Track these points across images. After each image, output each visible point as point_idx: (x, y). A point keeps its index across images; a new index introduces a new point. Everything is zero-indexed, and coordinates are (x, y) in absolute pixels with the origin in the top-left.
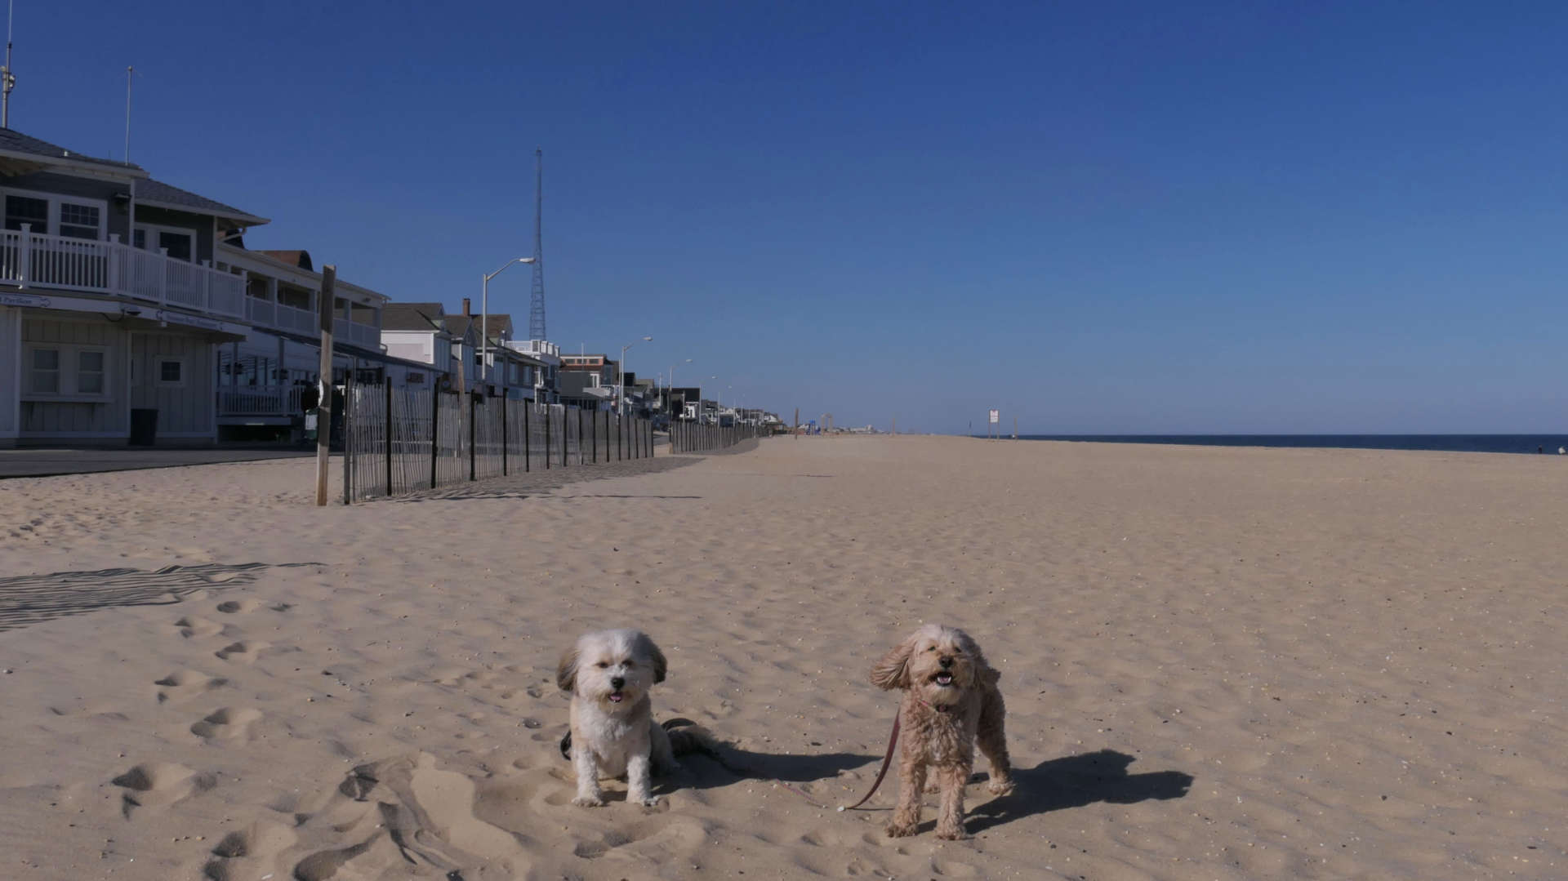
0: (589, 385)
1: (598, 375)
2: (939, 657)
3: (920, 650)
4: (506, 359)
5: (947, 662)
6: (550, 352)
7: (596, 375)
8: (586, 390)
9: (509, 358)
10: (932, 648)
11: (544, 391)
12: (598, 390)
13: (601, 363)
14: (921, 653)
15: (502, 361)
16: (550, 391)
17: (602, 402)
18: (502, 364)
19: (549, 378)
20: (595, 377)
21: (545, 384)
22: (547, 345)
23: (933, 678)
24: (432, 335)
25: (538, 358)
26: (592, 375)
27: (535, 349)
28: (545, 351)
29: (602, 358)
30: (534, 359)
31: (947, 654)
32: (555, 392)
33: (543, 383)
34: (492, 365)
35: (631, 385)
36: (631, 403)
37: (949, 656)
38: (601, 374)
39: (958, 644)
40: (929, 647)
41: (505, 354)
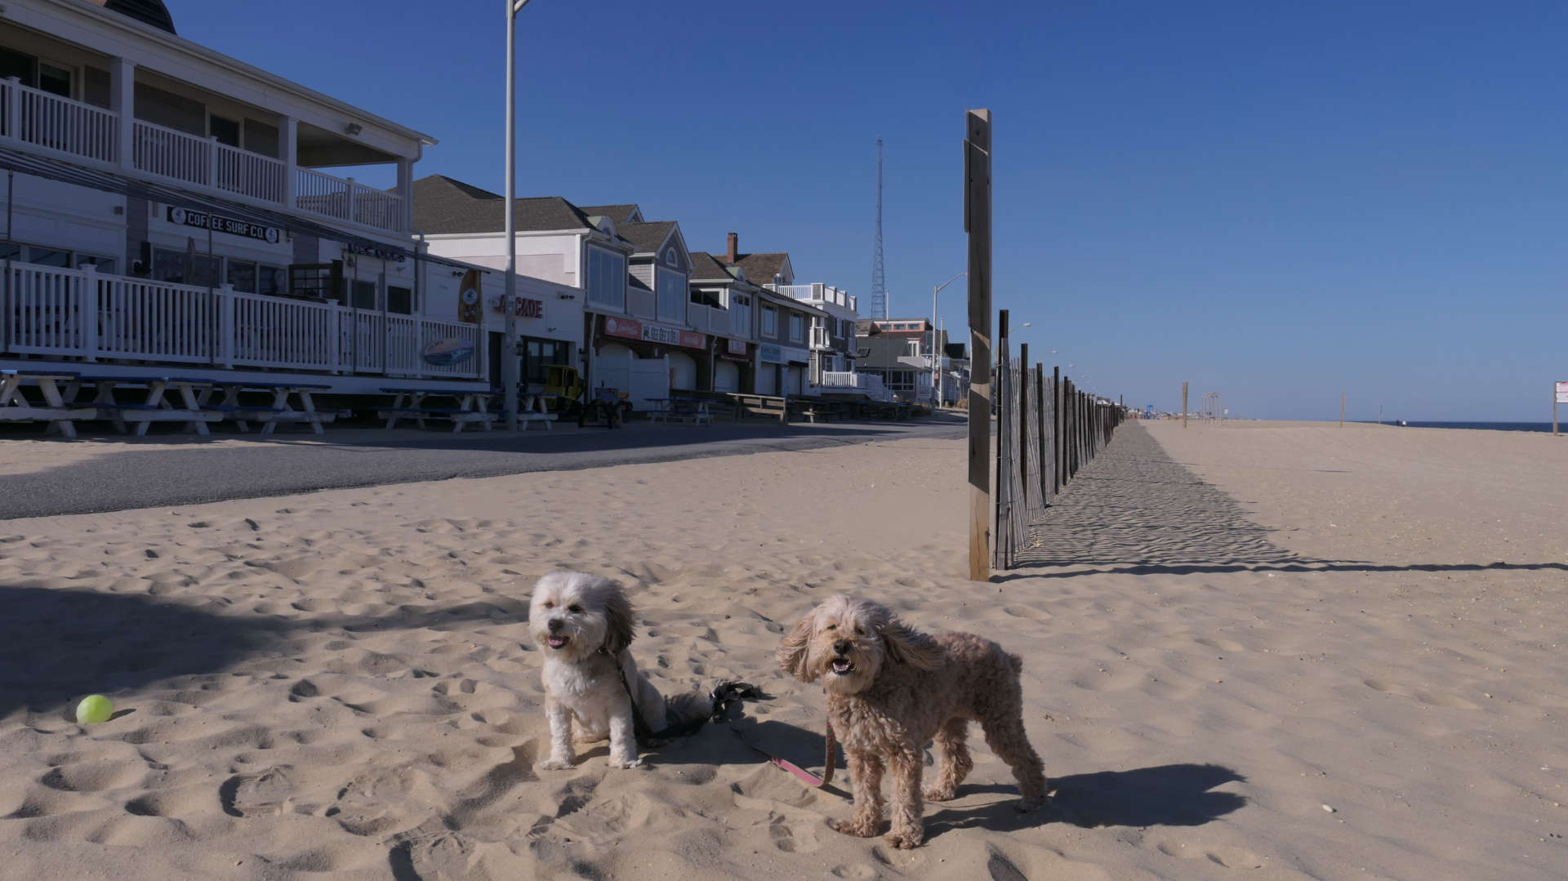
0: (907, 352)
1: (917, 343)
2: (835, 640)
3: (818, 630)
4: (756, 300)
5: (844, 647)
6: (841, 301)
7: (915, 343)
8: (901, 359)
9: (761, 299)
10: (833, 627)
11: (829, 353)
12: (917, 360)
13: (922, 329)
14: (820, 632)
15: (747, 304)
16: (840, 354)
17: (921, 374)
18: (747, 309)
19: (839, 336)
20: (915, 345)
21: (831, 345)
22: (836, 291)
23: (829, 665)
24: (578, 237)
25: (821, 308)
26: (910, 342)
27: (816, 296)
28: (832, 301)
29: (923, 322)
30: (815, 308)
31: (845, 636)
32: (848, 356)
33: (828, 343)
34: (727, 308)
35: (961, 358)
36: (959, 377)
37: (847, 639)
38: (921, 341)
39: (862, 625)
40: (830, 625)
41: (753, 293)
